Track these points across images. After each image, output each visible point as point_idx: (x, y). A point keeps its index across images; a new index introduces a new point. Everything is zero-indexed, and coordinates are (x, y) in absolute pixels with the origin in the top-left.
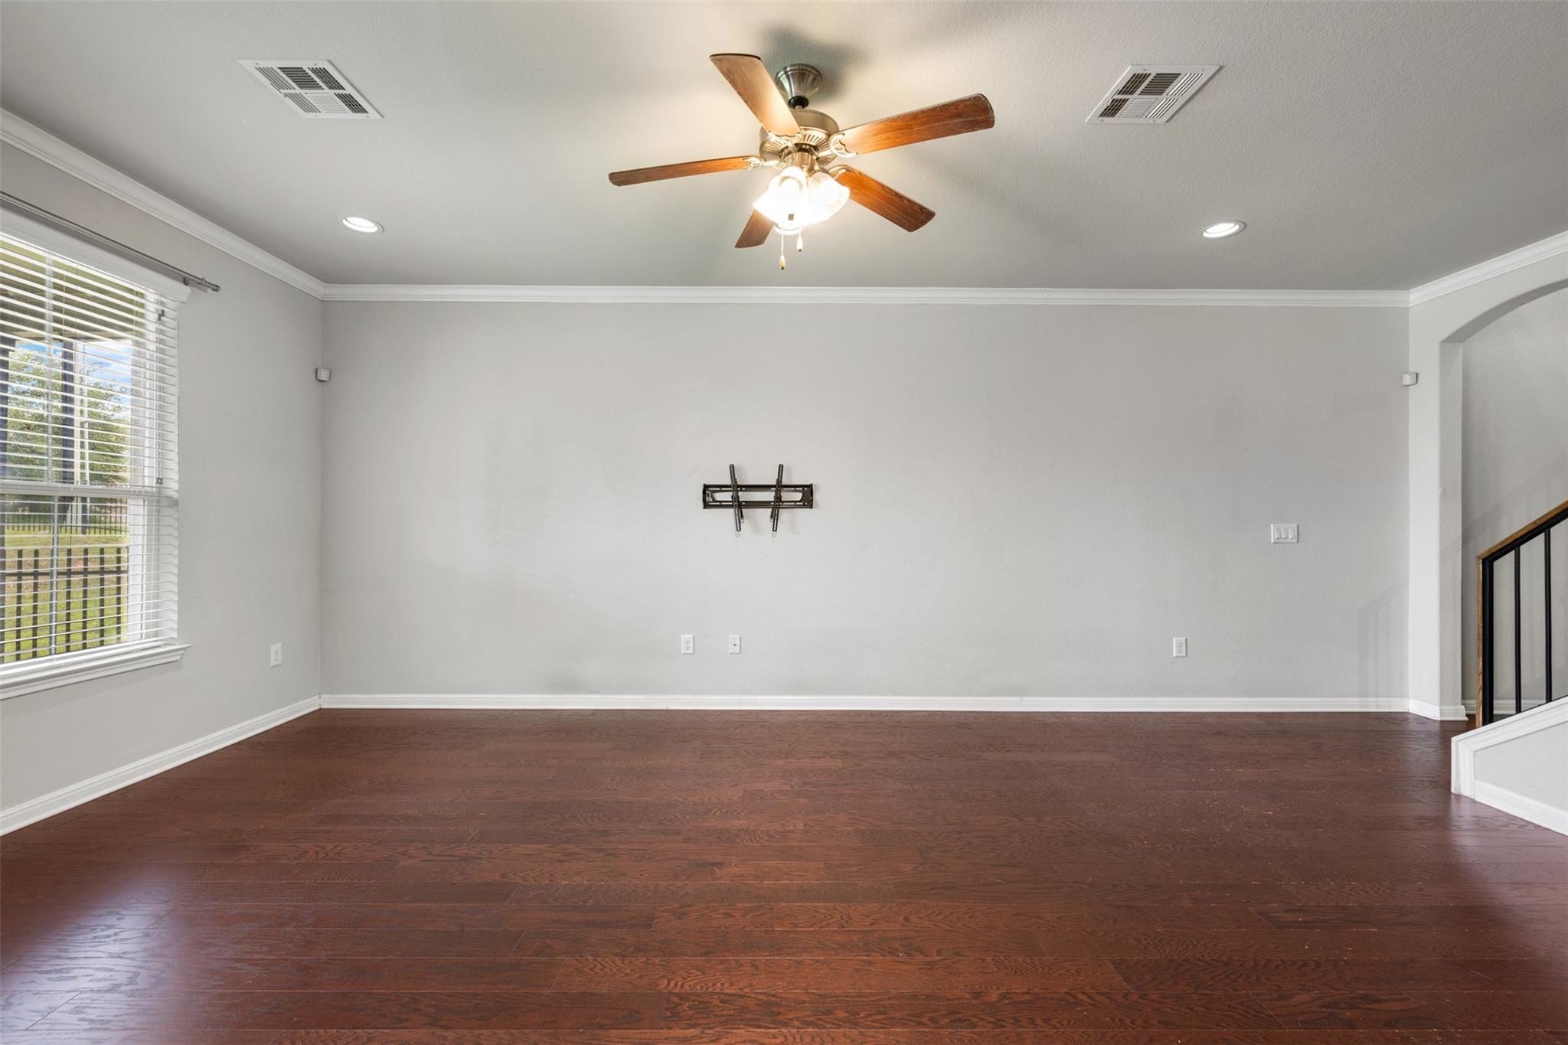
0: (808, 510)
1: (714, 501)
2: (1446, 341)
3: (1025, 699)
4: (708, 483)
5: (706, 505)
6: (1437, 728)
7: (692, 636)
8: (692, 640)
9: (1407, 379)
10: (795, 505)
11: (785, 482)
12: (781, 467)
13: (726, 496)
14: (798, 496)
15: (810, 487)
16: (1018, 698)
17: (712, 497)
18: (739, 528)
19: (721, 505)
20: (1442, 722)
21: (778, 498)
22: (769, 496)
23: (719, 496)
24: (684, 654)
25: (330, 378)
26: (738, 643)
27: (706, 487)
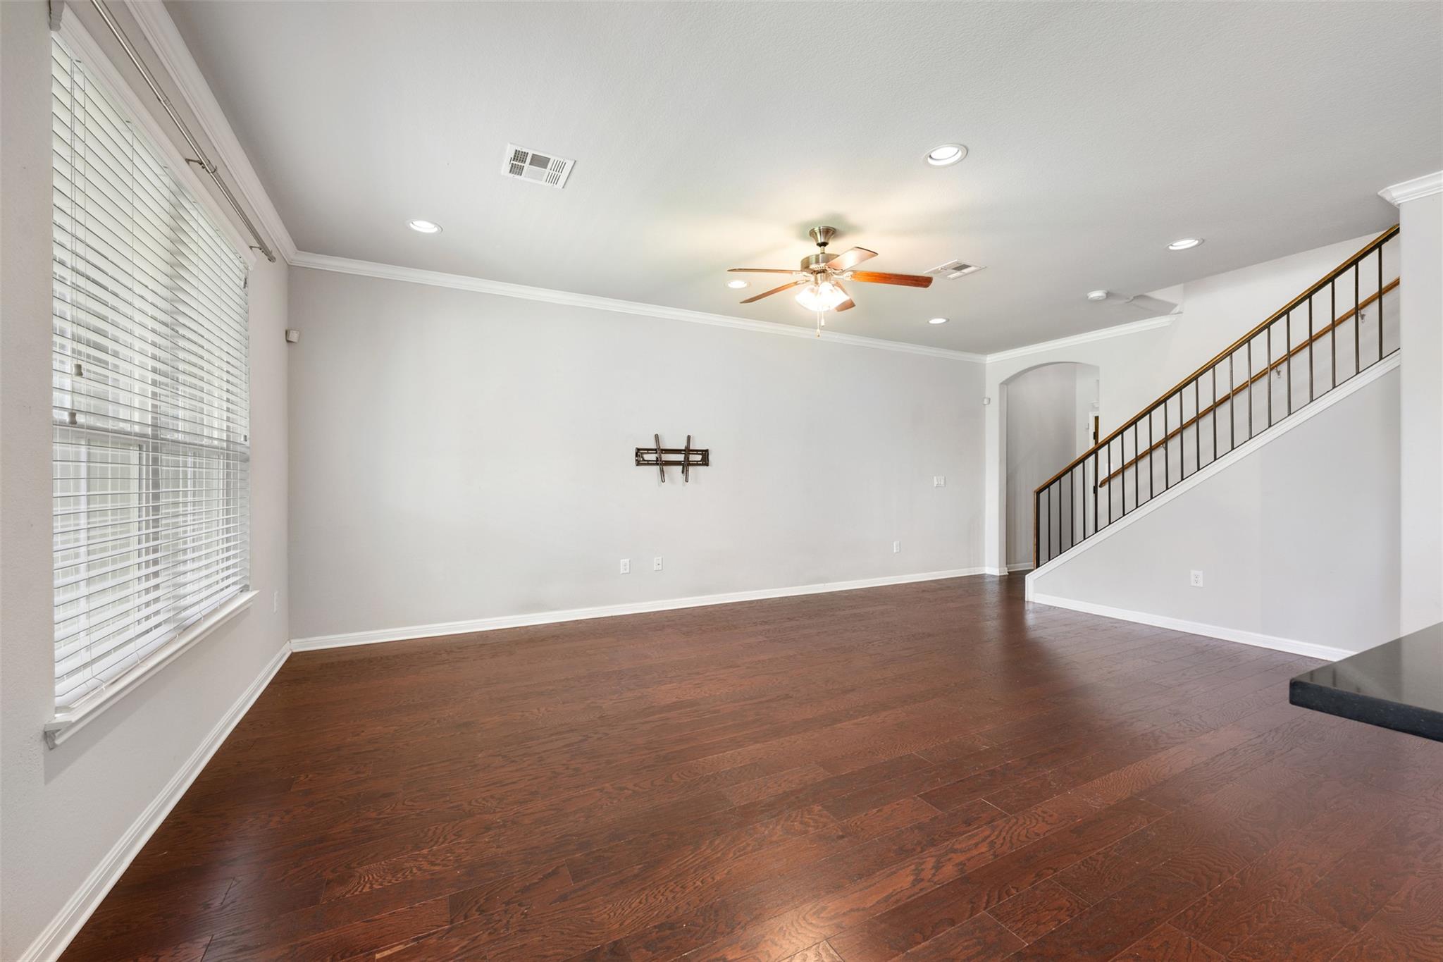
0: (705, 467)
1: (644, 460)
2: (1002, 384)
3: (826, 584)
4: (639, 447)
5: (638, 463)
6: (998, 579)
7: (628, 560)
8: (628, 563)
9: (986, 402)
10: (696, 464)
11: (691, 448)
12: (689, 437)
13: (652, 457)
14: (699, 458)
15: (707, 451)
16: (823, 585)
17: (642, 457)
18: (663, 481)
19: (649, 463)
20: (1000, 576)
21: (687, 458)
22: (681, 457)
23: (647, 457)
24: (623, 574)
25: (299, 340)
26: (661, 563)
27: (638, 450)
